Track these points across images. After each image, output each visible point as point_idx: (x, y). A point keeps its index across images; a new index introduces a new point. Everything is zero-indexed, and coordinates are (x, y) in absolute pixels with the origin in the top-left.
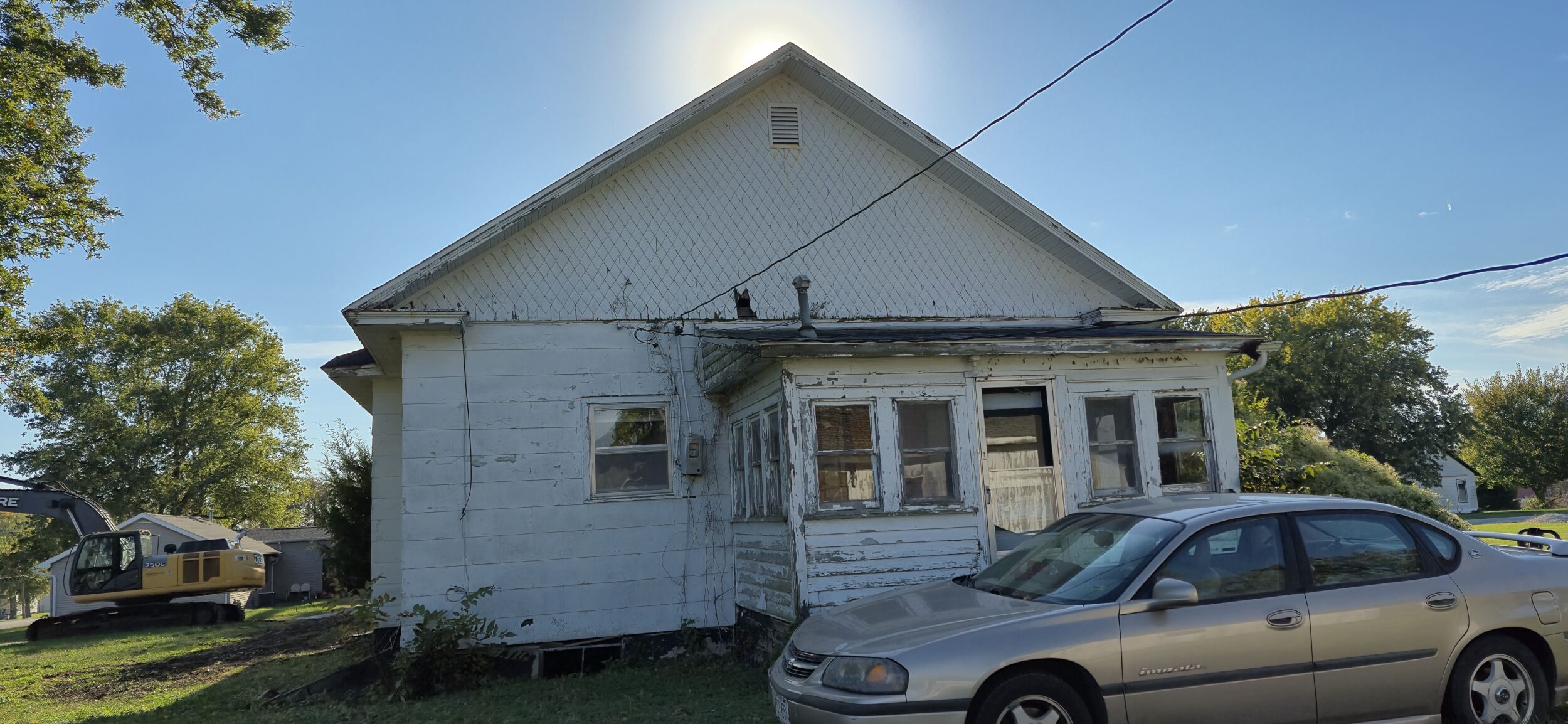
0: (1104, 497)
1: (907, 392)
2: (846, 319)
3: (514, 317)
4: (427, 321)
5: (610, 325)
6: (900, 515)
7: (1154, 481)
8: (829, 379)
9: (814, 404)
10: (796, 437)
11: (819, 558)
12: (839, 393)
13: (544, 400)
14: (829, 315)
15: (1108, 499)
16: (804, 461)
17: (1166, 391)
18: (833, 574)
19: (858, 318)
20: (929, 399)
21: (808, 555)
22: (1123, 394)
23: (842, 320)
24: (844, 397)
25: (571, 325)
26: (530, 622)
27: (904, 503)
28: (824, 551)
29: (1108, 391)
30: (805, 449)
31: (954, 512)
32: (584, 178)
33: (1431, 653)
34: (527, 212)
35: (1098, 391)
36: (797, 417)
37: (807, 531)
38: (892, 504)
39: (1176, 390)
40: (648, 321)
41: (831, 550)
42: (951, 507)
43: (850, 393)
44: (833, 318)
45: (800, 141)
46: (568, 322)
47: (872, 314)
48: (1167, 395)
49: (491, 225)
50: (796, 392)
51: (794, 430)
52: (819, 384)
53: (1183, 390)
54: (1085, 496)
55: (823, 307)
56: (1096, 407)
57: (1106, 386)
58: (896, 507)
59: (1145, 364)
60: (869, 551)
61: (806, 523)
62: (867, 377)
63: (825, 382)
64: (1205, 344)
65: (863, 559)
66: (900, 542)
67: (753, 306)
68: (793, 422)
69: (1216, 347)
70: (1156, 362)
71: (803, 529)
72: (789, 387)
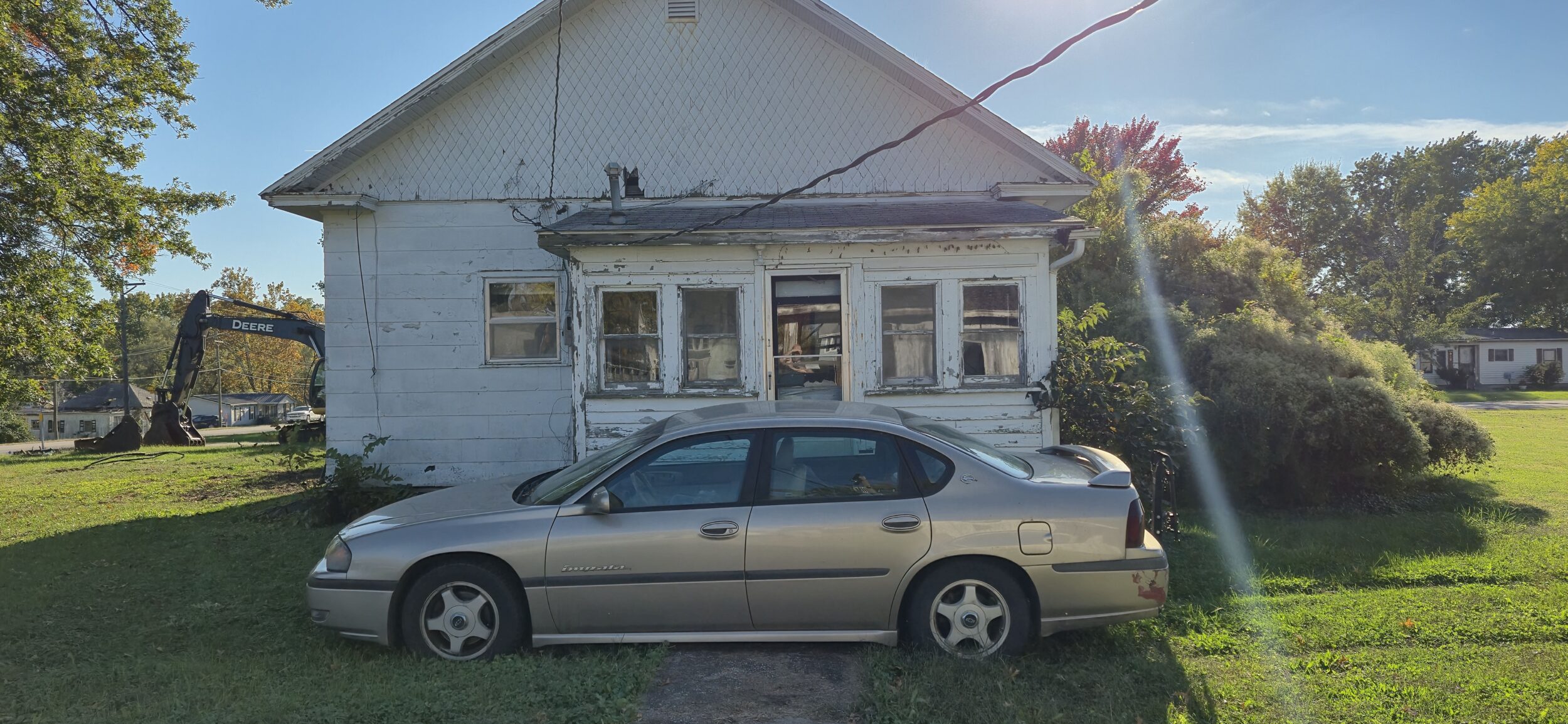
0: (894, 386)
1: (694, 280)
2: (734, 197)
3: (417, 197)
4: (330, 203)
5: (505, 204)
6: (677, 396)
7: (951, 371)
8: (616, 266)
9: (601, 291)
10: (580, 321)
11: (598, 433)
12: (626, 280)
13: (444, 273)
14: (716, 193)
15: (898, 388)
16: (587, 343)
17: (975, 280)
19: (746, 196)
20: (715, 286)
21: (588, 430)
22: (925, 283)
23: (730, 198)
24: (629, 284)
25: (469, 205)
26: (432, 468)
27: (683, 385)
28: (603, 427)
29: (908, 279)
30: (589, 332)
31: (732, 396)
32: (469, 65)
33: (883, 572)
34: (416, 99)
35: (896, 279)
36: (582, 302)
37: (588, 408)
39: (986, 279)
40: (539, 200)
41: (611, 427)
42: (731, 391)
43: (635, 280)
44: (722, 196)
45: (696, 14)
46: (466, 201)
47: (762, 192)
48: (977, 283)
49: (384, 113)
50: (582, 278)
51: (579, 314)
52: (606, 271)
53: (995, 278)
54: (873, 385)
55: (711, 184)
56: (891, 295)
57: (905, 274)
58: (675, 389)
59: (952, 252)
61: (587, 402)
62: (656, 265)
63: (611, 268)
64: (1013, 231)
67: (641, 185)
68: (578, 307)
69: (1026, 234)
70: (964, 250)
71: (583, 406)
72: (575, 274)
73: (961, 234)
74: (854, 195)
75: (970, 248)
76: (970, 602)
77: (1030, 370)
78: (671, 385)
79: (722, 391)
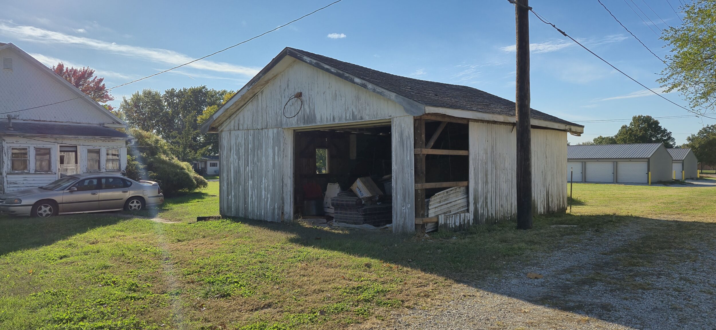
0: (90, 171)
1: (39, 146)
6: (35, 174)
7: (104, 168)
9: (11, 148)
10: (5, 155)
16: (8, 161)
17: (109, 148)
18: (14, 187)
19: (29, 120)
20: (44, 147)
21: (7, 183)
22: (98, 149)
24: (20, 146)
27: (36, 171)
28: (12, 182)
30: (8, 158)
31: (49, 174)
33: (122, 199)
35: (91, 148)
36: (6, 150)
37: (8, 177)
41: (14, 182)
42: (49, 172)
43: (22, 145)
44: (22, 119)
45: (13, 68)
50: (6, 144)
51: (5, 153)
52: (13, 143)
54: (85, 171)
56: (90, 151)
57: (93, 147)
58: (33, 172)
59: (104, 142)
60: (25, 182)
63: (15, 142)
65: (23, 184)
66: (34, 180)
68: (5, 151)
69: (122, 140)
70: (107, 142)
71: (6, 176)
72: (4, 143)
73: (107, 138)
74: (62, 122)
75: (109, 141)
76: (135, 203)
77: (121, 168)
78: (32, 171)
79: (46, 173)
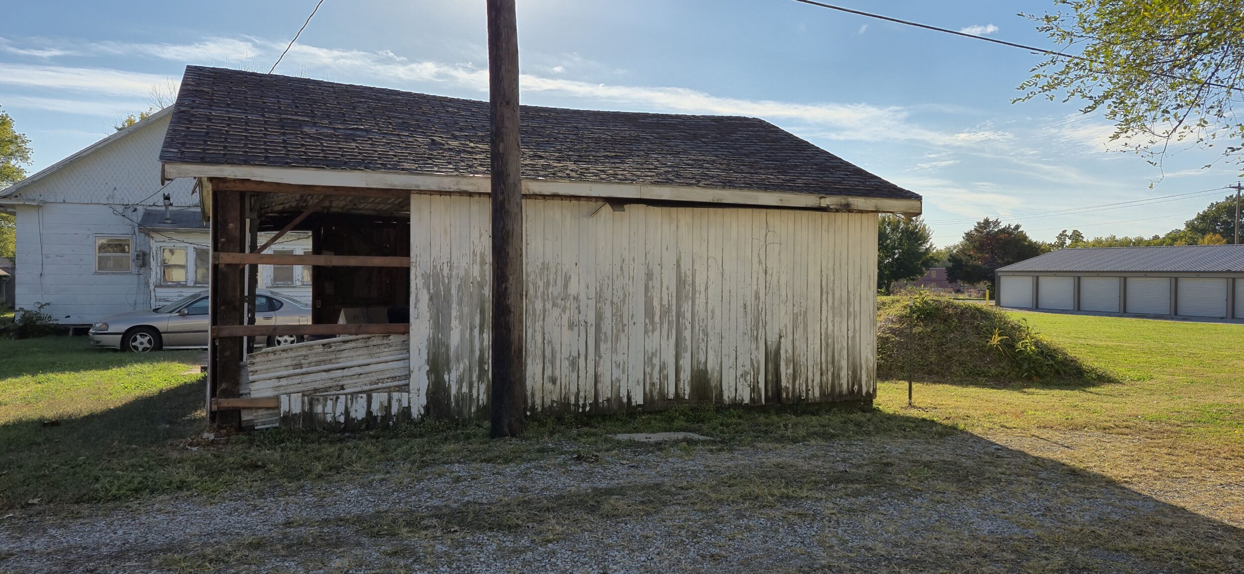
3: (64, 201)
4: (24, 203)
5: (107, 206)
6: (193, 287)
9: (162, 248)
11: (160, 300)
13: (76, 234)
15: (277, 287)
21: (156, 299)
24: (174, 246)
25: (89, 205)
26: (69, 317)
27: (195, 283)
28: (162, 298)
30: (157, 263)
34: (66, 163)
36: (154, 252)
38: (190, 284)
40: (122, 205)
41: (165, 298)
50: (155, 243)
51: (153, 257)
61: (156, 288)
67: (171, 201)
71: (154, 290)
72: (152, 242)
